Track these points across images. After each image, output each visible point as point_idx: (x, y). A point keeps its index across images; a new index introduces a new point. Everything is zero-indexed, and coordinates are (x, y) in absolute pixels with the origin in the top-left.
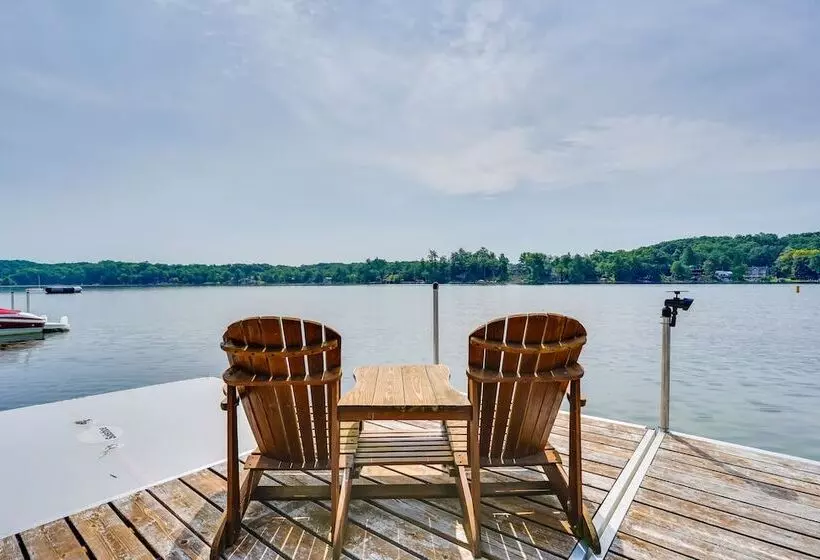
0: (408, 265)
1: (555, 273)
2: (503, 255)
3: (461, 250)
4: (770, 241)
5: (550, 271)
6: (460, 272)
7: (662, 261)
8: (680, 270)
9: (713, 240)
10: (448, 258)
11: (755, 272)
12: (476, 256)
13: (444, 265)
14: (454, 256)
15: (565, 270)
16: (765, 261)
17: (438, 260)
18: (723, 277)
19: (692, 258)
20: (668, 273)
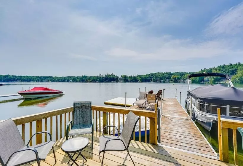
0: (94, 77)
1: (129, 80)
2: (117, 75)
3: (107, 74)
4: (170, 74)
5: (128, 79)
6: (108, 79)
7: (151, 77)
8: (154, 79)
9: (160, 73)
10: (104, 76)
11: (167, 80)
12: (111, 75)
13: (103, 77)
14: (106, 75)
15: (131, 79)
16: (169, 78)
17: (101, 76)
18: (162, 81)
19: (156, 77)
20: (152, 80)
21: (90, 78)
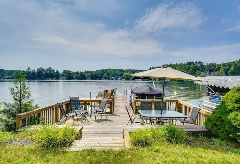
1: (74, 77)
2: (57, 70)
3: (41, 68)
5: (73, 76)
6: (41, 76)
7: (101, 74)
8: (105, 77)
9: (112, 70)
10: (36, 70)
11: (120, 78)
12: (47, 70)
13: (34, 73)
14: (38, 70)
15: (77, 76)
17: (32, 71)
18: (114, 79)
19: (108, 74)
20: (103, 78)
21: (10, 73)
